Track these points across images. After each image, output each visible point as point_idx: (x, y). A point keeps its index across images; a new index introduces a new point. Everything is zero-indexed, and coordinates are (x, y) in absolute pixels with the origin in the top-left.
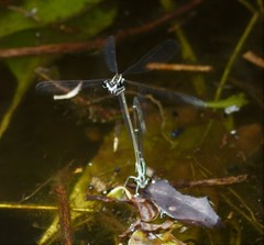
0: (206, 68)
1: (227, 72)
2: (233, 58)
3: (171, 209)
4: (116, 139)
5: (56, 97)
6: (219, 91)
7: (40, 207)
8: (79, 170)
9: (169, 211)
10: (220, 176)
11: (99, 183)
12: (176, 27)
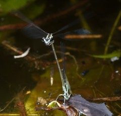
0: (98, 36)
1: (110, 38)
2: (113, 30)
3: (85, 110)
4: (52, 78)
5: (15, 57)
6: (106, 49)
7: (10, 115)
8: (28, 92)
9: (84, 112)
10: (110, 96)
11: (42, 100)
12: (79, 13)
